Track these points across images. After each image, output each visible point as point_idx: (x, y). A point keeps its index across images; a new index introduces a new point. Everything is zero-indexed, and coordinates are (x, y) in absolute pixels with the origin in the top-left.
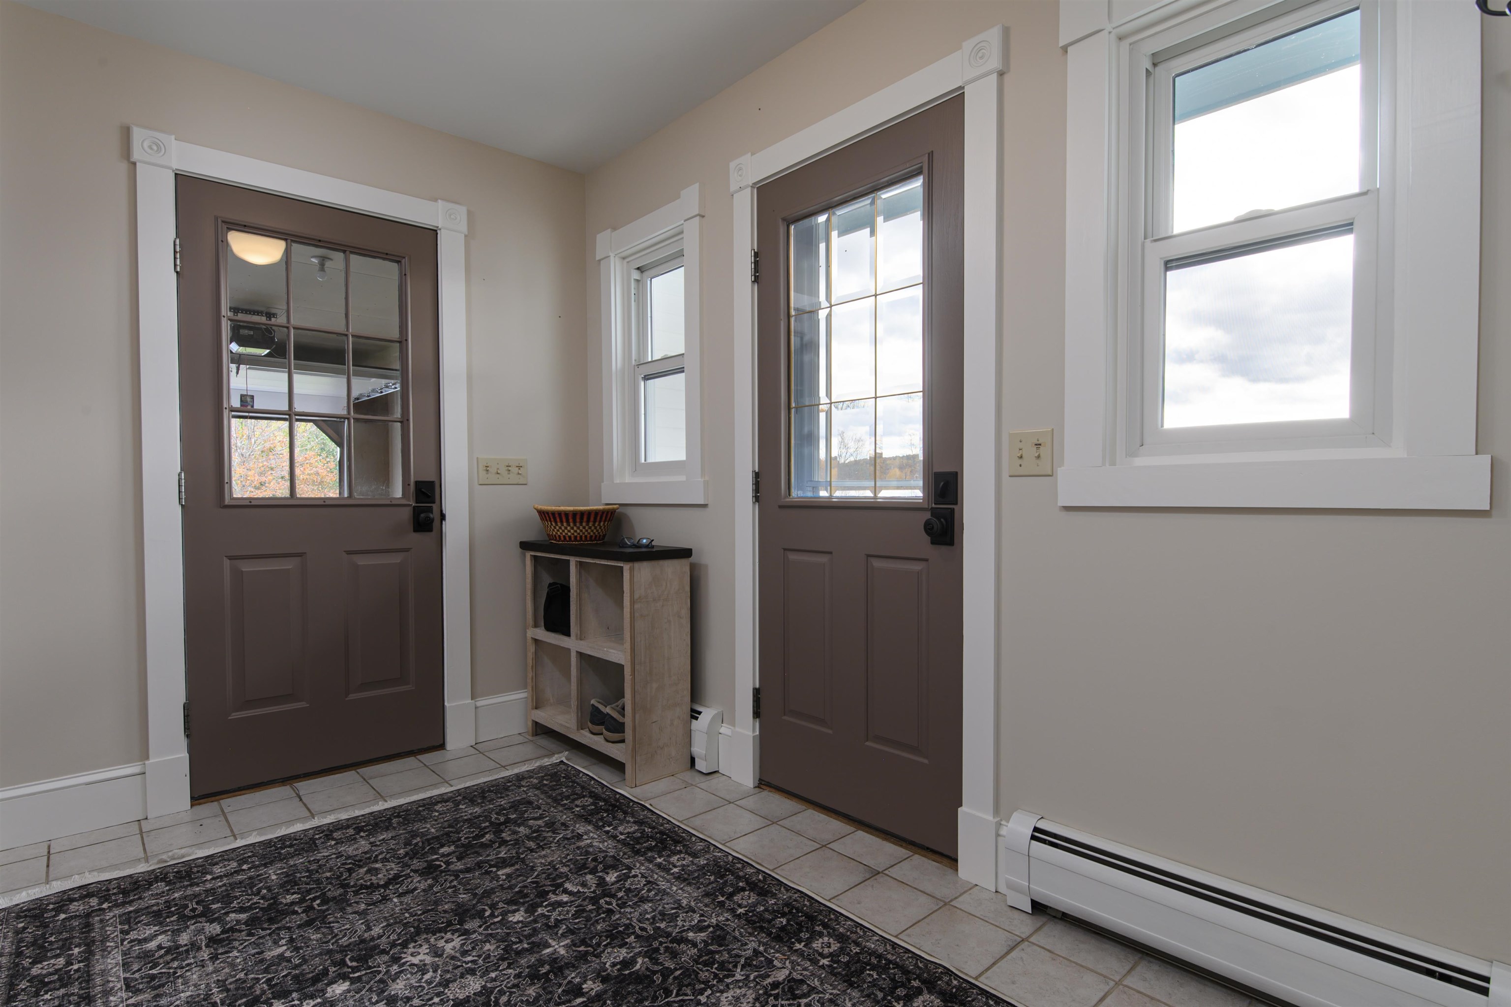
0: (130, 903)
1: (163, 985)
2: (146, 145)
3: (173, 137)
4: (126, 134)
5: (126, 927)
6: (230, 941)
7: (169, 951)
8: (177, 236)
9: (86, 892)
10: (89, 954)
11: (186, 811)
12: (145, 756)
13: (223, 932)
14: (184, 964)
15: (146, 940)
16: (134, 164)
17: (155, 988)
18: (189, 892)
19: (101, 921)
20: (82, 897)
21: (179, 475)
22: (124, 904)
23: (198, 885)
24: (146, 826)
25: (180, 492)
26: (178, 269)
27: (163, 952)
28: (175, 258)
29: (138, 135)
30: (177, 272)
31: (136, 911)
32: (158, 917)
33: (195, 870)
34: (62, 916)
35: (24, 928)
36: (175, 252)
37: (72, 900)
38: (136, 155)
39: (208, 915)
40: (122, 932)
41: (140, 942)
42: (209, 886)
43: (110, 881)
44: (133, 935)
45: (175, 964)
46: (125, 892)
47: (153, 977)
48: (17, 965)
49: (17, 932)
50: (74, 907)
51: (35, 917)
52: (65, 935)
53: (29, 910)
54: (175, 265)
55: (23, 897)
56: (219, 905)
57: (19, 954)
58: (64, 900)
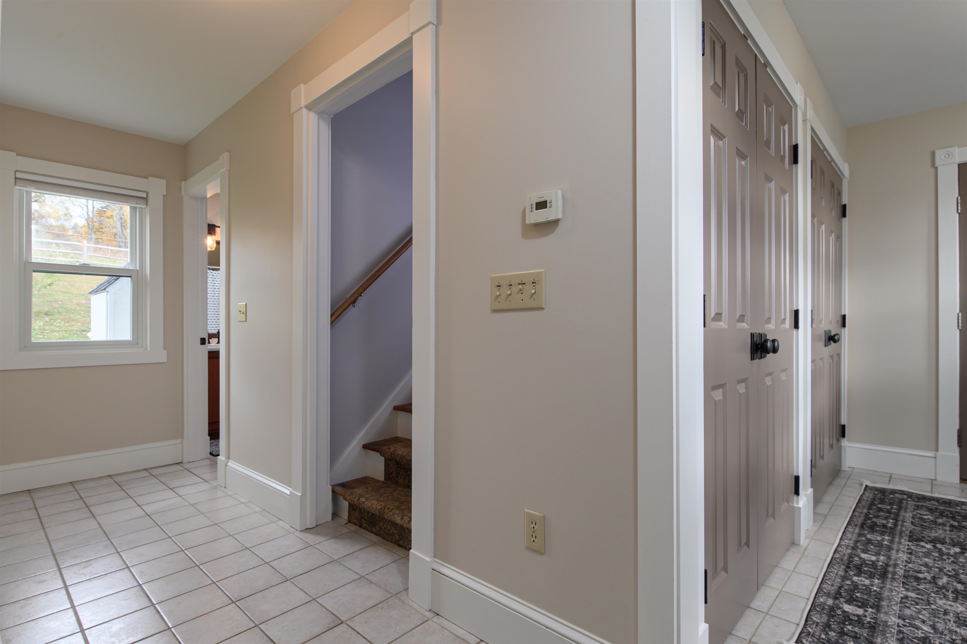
0: (920, 502)
1: (926, 529)
2: (942, 157)
3: (957, 147)
4: (933, 154)
5: (916, 508)
6: (960, 529)
7: (932, 521)
8: (959, 195)
9: (902, 492)
10: (899, 509)
11: (957, 484)
12: (937, 450)
13: (958, 526)
14: (937, 527)
15: (923, 515)
16: (937, 168)
17: (922, 528)
18: (948, 509)
19: (907, 503)
20: (900, 494)
21: (958, 314)
22: (917, 502)
23: (952, 508)
24: (934, 482)
25: (958, 323)
26: (959, 211)
27: (929, 520)
28: (958, 206)
29: (938, 153)
30: (959, 213)
31: (922, 505)
32: (930, 510)
33: (953, 503)
34: (892, 496)
35: (877, 494)
36: (958, 203)
37: (896, 493)
38: (937, 163)
39: (954, 518)
40: (914, 509)
41: (921, 514)
42: (958, 510)
43: (913, 493)
44: (918, 511)
45: (933, 526)
46: (919, 499)
47: (923, 525)
48: (873, 502)
49: (875, 494)
50: (897, 495)
51: (882, 492)
52: (892, 501)
53: (880, 490)
54: (958, 210)
55: (878, 485)
56: (960, 518)
57: (874, 500)
58: (893, 492)
